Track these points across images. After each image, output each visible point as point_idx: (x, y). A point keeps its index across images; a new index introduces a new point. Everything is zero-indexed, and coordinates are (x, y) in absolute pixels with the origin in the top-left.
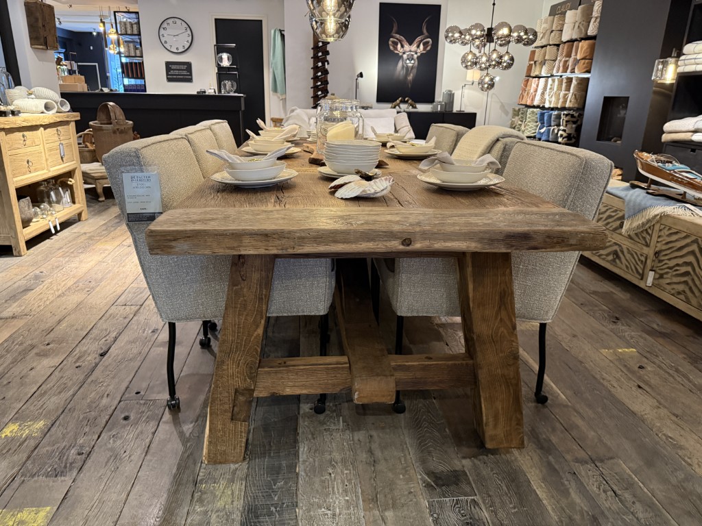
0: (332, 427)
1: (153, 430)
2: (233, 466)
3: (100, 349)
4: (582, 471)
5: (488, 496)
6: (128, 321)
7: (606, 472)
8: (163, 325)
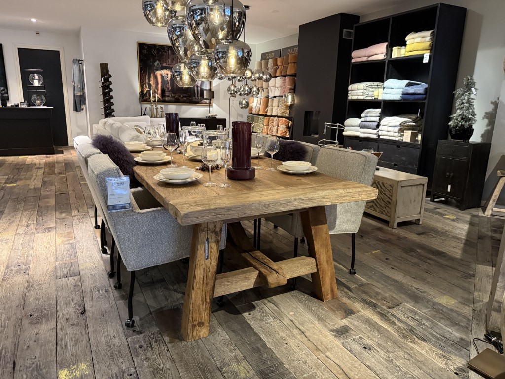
0: (269, 321)
1: (166, 349)
3: (78, 309)
4: (393, 311)
5: (365, 333)
6: (81, 288)
7: (403, 310)
8: (109, 285)
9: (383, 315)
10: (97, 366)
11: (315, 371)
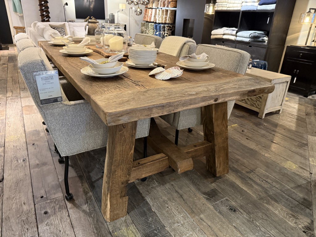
0: (154, 186)
1: (67, 214)
2: (123, 219)
4: (251, 175)
5: (230, 196)
6: (3, 158)
7: (258, 174)
8: (27, 155)
9: (243, 179)
11: (191, 233)
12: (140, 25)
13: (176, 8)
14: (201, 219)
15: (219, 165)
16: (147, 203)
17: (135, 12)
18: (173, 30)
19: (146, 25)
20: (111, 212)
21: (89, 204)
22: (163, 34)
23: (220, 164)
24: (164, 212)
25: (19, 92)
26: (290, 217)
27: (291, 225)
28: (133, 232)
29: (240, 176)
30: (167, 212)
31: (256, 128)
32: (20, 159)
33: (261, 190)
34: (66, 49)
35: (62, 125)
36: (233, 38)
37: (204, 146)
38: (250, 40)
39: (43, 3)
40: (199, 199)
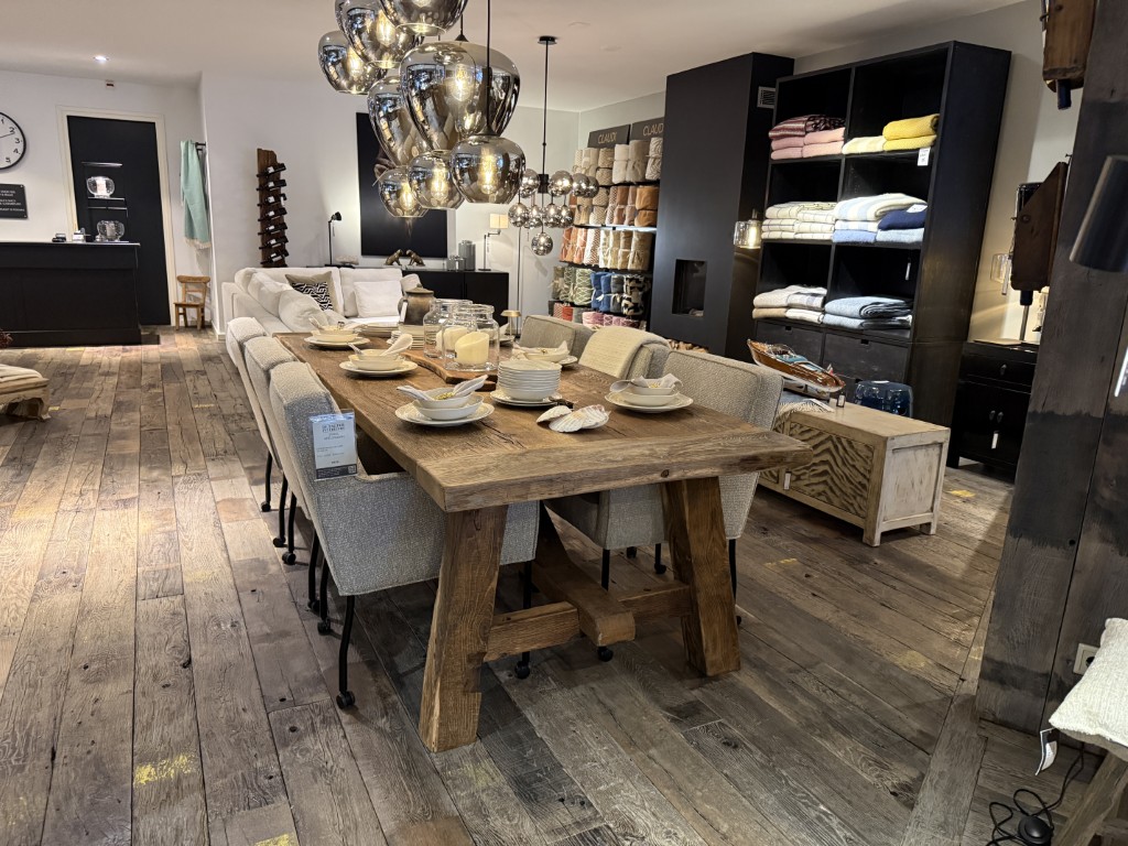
0: (547, 689)
1: (341, 735)
2: (468, 748)
3: (177, 658)
4: (799, 678)
5: (732, 717)
6: (184, 618)
7: (818, 676)
8: (240, 615)
9: (776, 687)
10: (209, 761)
11: (621, 781)
12: (551, 273)
13: (655, 226)
14: (650, 758)
15: (710, 645)
16: (526, 721)
17: (533, 245)
18: (646, 289)
19: (568, 274)
20: (440, 724)
21: (392, 718)
22: (618, 299)
23: (714, 641)
24: (565, 740)
25: (202, 463)
26: (870, 765)
27: (865, 781)
28: (487, 772)
29: (768, 679)
30: (572, 740)
31: (847, 570)
32: (225, 623)
33: (815, 708)
34: (354, 361)
35: (351, 523)
36: (813, 317)
37: (670, 591)
38: (861, 324)
39: (272, 213)
40: (654, 719)
